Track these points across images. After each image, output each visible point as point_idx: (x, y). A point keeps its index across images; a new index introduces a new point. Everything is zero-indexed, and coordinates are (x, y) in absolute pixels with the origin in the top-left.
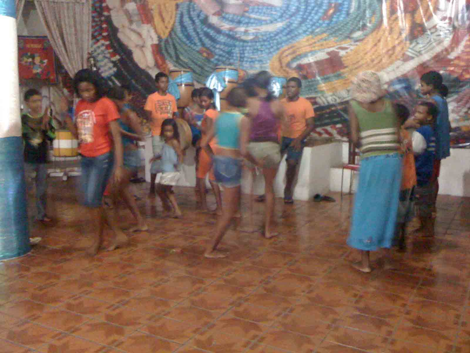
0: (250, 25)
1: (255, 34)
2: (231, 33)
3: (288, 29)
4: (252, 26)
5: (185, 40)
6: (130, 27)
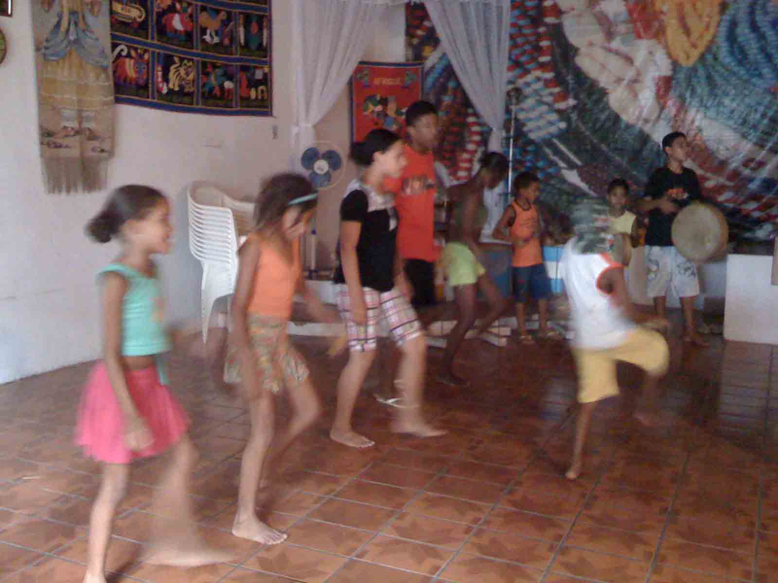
6: (606, 45)
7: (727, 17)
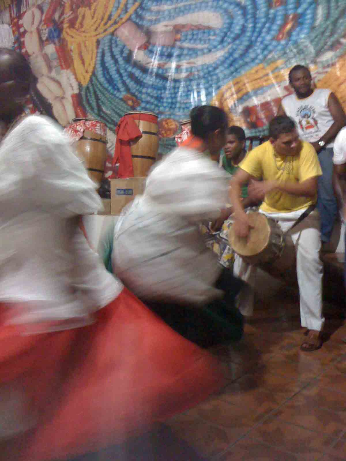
0: (182, 58)
1: (189, 70)
2: (160, 72)
3: (231, 59)
4: (186, 60)
5: (107, 85)
6: (49, 75)
7: (100, 50)
